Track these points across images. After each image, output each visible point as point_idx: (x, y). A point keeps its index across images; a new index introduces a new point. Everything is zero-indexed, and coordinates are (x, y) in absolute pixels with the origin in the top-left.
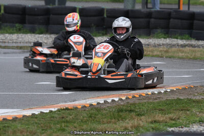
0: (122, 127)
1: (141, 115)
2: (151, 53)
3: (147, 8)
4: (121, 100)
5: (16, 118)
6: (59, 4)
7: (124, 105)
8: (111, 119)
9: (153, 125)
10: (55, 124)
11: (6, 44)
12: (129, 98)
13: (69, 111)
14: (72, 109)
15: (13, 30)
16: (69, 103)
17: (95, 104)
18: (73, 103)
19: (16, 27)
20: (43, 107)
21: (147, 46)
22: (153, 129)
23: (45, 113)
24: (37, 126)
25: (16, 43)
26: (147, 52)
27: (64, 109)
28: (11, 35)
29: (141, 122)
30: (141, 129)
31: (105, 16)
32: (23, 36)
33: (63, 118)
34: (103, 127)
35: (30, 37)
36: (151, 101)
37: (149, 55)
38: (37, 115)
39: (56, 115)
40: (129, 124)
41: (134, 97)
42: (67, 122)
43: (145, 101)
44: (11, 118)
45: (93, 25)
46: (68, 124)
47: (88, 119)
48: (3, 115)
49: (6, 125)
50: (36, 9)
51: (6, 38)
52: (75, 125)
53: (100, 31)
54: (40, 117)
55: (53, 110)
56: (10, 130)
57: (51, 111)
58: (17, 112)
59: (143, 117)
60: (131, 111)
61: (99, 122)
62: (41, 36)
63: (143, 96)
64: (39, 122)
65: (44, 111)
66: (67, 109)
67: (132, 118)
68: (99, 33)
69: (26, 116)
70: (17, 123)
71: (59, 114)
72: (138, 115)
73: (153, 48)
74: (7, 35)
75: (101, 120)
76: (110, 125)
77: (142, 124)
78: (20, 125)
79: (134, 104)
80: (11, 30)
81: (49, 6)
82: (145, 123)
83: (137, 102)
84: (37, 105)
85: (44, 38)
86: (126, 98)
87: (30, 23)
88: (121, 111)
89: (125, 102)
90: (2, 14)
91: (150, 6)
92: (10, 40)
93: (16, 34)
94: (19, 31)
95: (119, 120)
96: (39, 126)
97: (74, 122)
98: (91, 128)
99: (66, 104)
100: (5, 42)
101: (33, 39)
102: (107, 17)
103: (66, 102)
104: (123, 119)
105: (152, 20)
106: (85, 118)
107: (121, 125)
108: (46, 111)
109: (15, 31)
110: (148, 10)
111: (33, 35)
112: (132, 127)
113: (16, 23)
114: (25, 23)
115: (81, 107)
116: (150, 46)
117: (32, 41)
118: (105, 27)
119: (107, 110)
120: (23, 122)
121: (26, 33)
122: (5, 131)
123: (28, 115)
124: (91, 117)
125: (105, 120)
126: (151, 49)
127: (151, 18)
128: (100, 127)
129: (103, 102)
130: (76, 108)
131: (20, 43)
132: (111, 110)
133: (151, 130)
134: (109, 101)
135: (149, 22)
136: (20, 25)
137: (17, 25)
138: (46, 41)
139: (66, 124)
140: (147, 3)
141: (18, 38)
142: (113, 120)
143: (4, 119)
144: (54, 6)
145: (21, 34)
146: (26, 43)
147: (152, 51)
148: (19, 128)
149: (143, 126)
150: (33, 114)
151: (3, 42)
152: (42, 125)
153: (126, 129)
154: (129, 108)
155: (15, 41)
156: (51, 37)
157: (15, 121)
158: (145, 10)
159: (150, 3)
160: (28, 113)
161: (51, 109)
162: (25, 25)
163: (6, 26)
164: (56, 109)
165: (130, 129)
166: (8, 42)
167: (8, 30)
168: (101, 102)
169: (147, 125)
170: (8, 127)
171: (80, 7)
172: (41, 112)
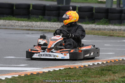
0: (103, 80)
1: (115, 73)
2: (122, 35)
3: (120, 7)
4: (103, 63)
5: (39, 73)
6: (66, 4)
7: (104, 67)
8: (97, 75)
9: (122, 79)
10: (62, 77)
11: (33, 28)
12: (108, 62)
13: (71, 70)
14: (73, 69)
15: (37, 19)
16: (71, 65)
17: (87, 65)
18: (74, 65)
19: (39, 18)
20: (55, 67)
21: (119, 31)
22: (123, 81)
23: (56, 71)
24: (52, 79)
25: (39, 27)
26: (120, 34)
27: (68, 68)
28: (36, 22)
29: (115, 77)
30: (115, 82)
31: (94, 12)
32: (43, 23)
33: (67, 74)
34: (92, 80)
35: (48, 24)
36: (122, 64)
37: (121, 36)
38: (51, 72)
39: (63, 72)
40: (108, 78)
41: (111, 62)
42: (70, 76)
43: (118, 64)
44: (36, 73)
45: (86, 17)
46: (70, 78)
47: (83, 74)
48: (31, 71)
49: (33, 77)
50: (52, 7)
51: (33, 24)
52: (75, 78)
53: (91, 21)
54: (53, 73)
55: (61, 69)
56: (35, 81)
57: (60, 70)
58: (39, 70)
59: (116, 74)
60: (109, 70)
61: (90, 77)
62: (54, 23)
63: (117, 61)
64: (53, 76)
65: (56, 70)
66: (70, 68)
67: (110, 75)
68: (90, 22)
69: (45, 72)
70: (39, 76)
71: (65, 71)
72: (114, 73)
73: (123, 32)
74: (34, 22)
75: (91, 76)
76: (96, 78)
77: (116, 78)
78: (41, 78)
79: (111, 66)
80: (36, 20)
81: (60, 5)
82: (118, 78)
83: (113, 65)
84: (51, 66)
85: (56, 25)
86: (106, 62)
87: (48, 15)
88: (103, 70)
89: (105, 65)
90: (31, 10)
91: (121, 6)
92: (36, 26)
93: (39, 22)
94: (41, 20)
95: (101, 76)
96: (53, 78)
97: (74, 77)
98: (84, 80)
99: (69, 65)
100: (32, 27)
101: (50, 25)
102: (95, 12)
103: (69, 64)
104: (104, 75)
105: (123, 15)
106: (81, 74)
107: (103, 79)
108: (57, 69)
109: (39, 20)
110: (121, 8)
111: (50, 22)
112: (109, 80)
113: (40, 15)
114: (45, 15)
115: (78, 67)
116: (121, 31)
117: (49, 26)
118: (94, 18)
119: (94, 69)
120: (43, 76)
121: (45, 21)
122: (32, 81)
123: (46, 71)
124: (84, 73)
125: (93, 76)
126: (122, 32)
127: (122, 13)
128: (90, 80)
129: (92, 64)
130: (76, 68)
131: (42, 27)
132: (97, 69)
133: (122, 82)
134: (96, 64)
135: (121, 16)
136: (42, 16)
137: (40, 16)
138: (57, 27)
139: (69, 78)
140: (120, 4)
141: (41, 24)
142: (98, 76)
143: (31, 74)
144: (63, 5)
145: (43, 22)
146: (46, 27)
147: (123, 34)
148: (40, 79)
149: (116, 79)
150: (49, 71)
151: (31, 27)
152: (54, 78)
153: (106, 81)
154: (108, 69)
155: (38, 26)
156: (60, 24)
157: (38, 75)
158: (118, 8)
159: (122, 4)
160: (46, 70)
161: (60, 68)
162: (45, 16)
163: (34, 17)
164: (63, 68)
165: (109, 81)
166: (35, 27)
167: (35, 20)
168: (91, 65)
169: (119, 79)
170: (34, 78)
171: (79, 6)
172: (54, 70)
